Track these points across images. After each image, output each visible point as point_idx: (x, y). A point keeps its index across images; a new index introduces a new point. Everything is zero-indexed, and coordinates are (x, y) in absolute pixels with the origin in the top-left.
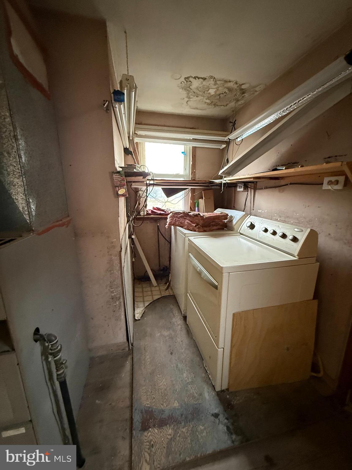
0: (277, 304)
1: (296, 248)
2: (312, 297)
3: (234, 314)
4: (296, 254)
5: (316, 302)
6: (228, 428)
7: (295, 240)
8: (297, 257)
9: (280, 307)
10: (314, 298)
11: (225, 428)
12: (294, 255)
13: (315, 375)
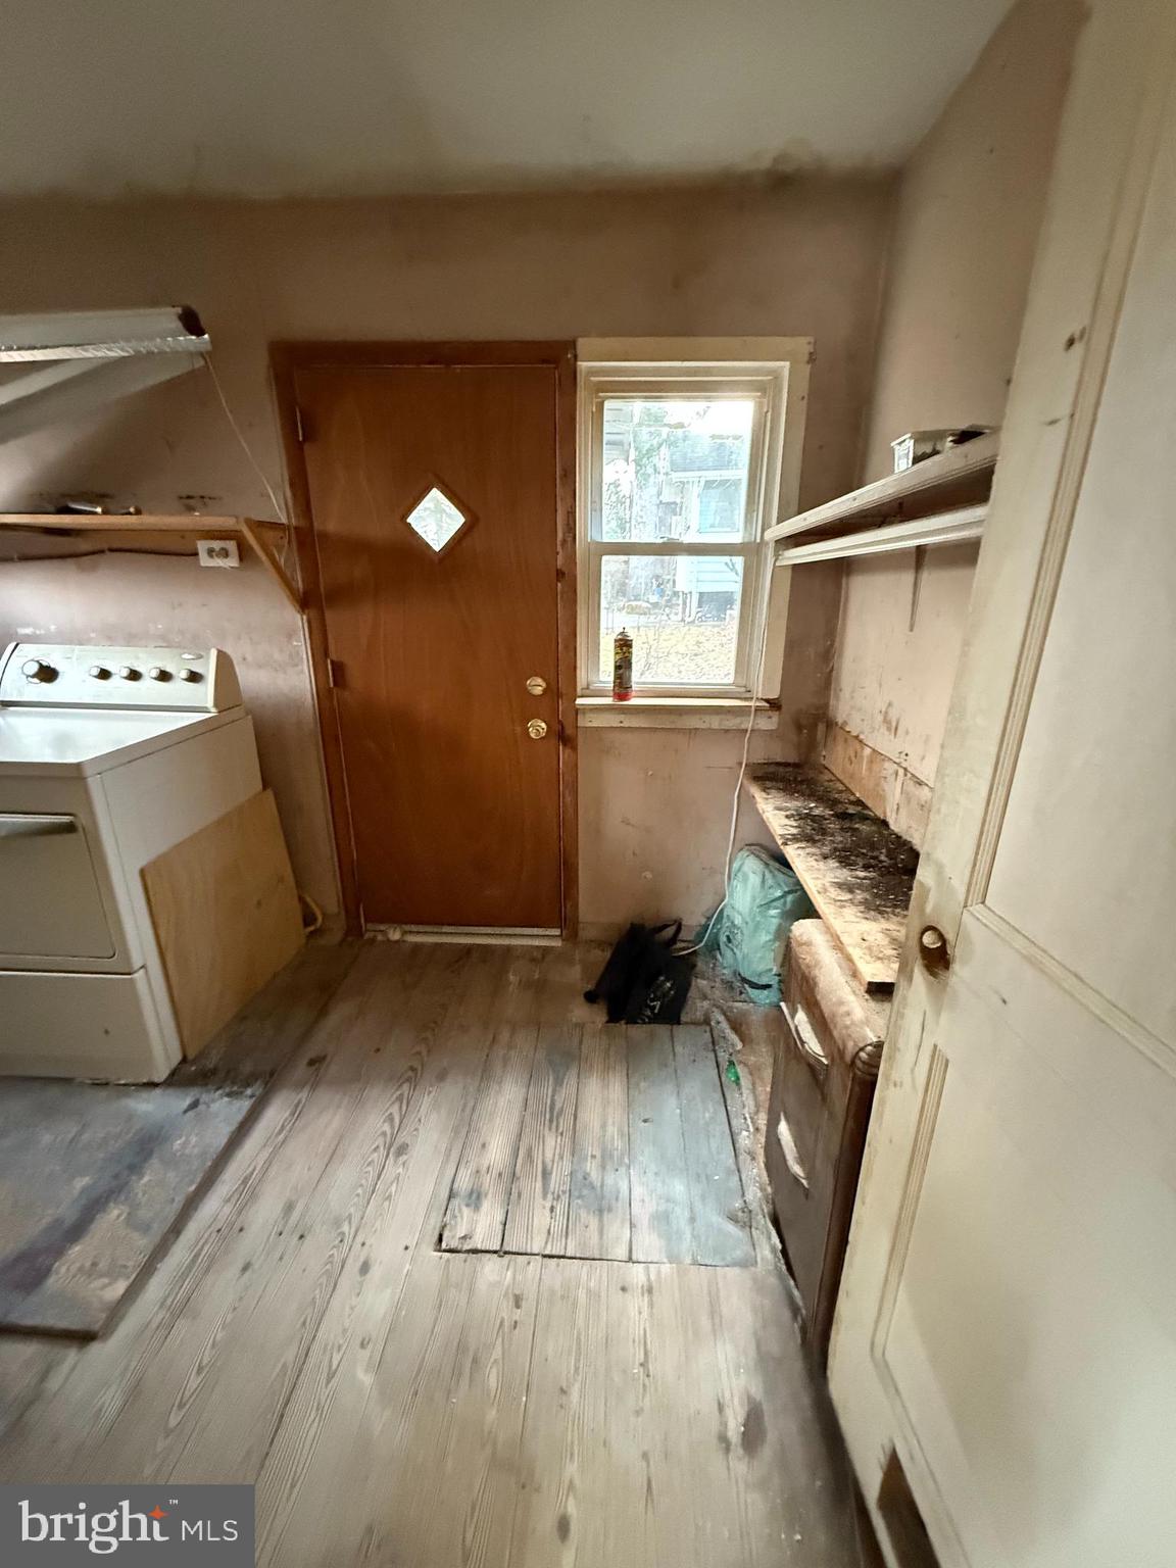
0: (213, 816)
1: (205, 694)
2: (260, 786)
3: (143, 873)
4: (210, 703)
5: (269, 793)
6: (229, 1095)
7: (194, 677)
8: (214, 710)
9: (222, 823)
10: (265, 787)
11: (226, 1099)
12: (206, 708)
13: (312, 928)
